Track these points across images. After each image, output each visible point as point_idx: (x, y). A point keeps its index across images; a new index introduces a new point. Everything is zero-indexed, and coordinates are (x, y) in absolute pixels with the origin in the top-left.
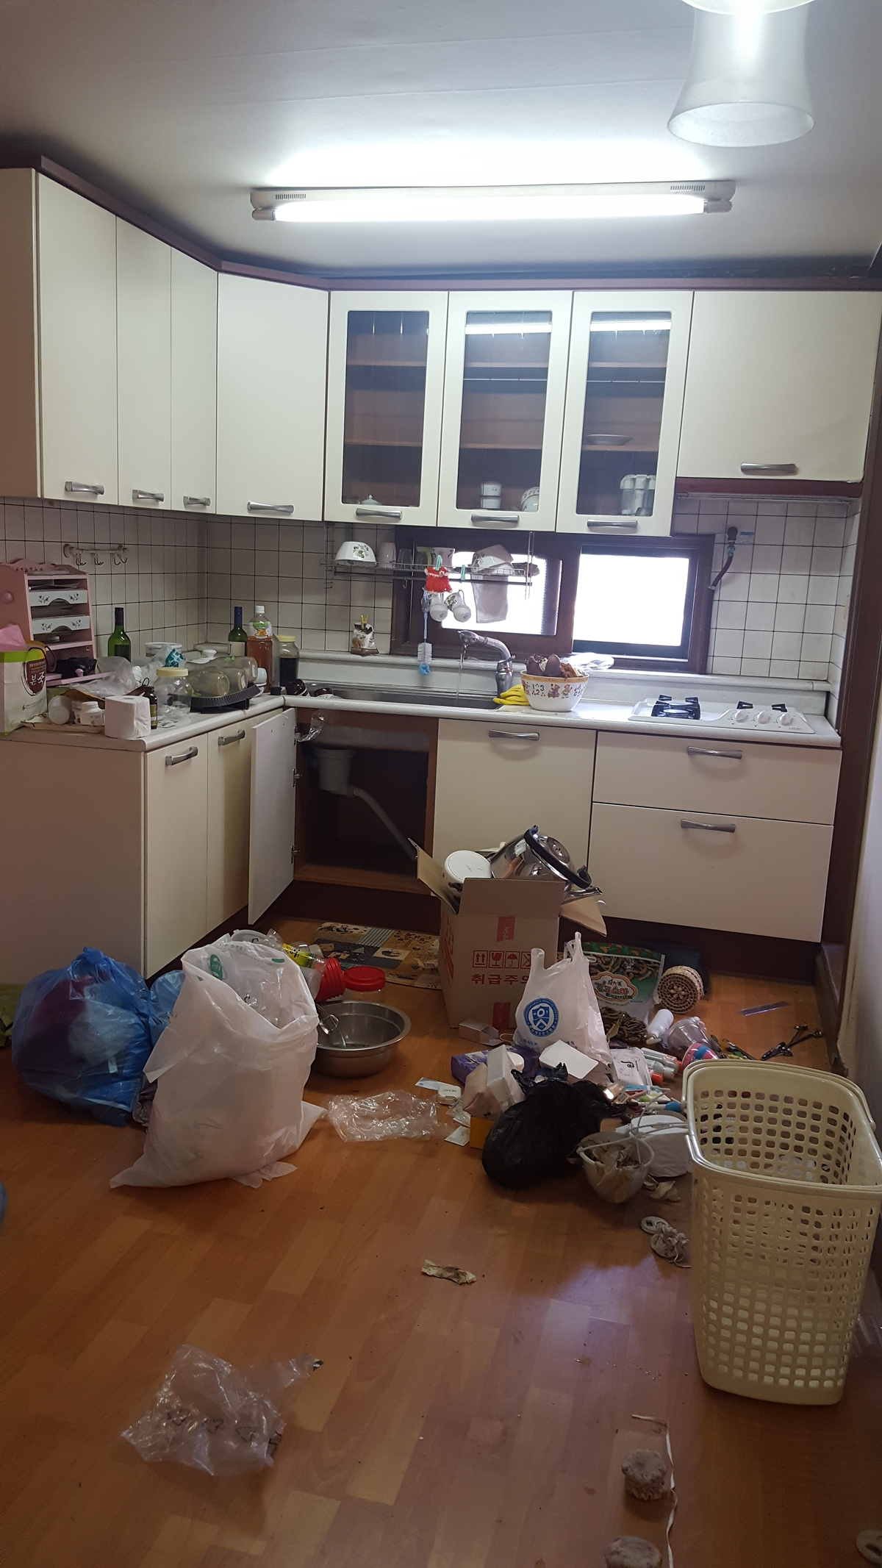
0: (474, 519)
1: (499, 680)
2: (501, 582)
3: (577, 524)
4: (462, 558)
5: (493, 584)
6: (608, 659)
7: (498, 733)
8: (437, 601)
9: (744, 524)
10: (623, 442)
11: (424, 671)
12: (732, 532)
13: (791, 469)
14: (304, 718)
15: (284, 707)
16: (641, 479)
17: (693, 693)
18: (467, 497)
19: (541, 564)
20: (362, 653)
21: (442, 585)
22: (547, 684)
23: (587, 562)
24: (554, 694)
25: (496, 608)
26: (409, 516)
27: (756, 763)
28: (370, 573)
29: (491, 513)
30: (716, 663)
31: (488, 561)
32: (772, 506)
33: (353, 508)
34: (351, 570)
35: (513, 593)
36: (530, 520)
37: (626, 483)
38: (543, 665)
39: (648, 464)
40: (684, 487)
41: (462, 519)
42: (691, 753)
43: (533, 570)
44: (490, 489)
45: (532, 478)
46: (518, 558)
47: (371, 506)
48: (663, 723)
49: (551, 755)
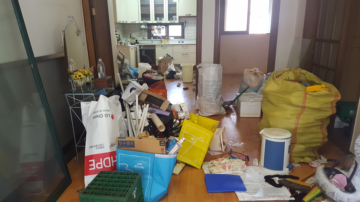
0: (157, 22)
1: (161, 41)
2: (160, 29)
3: (168, 22)
4: (156, 27)
5: (159, 29)
6: (174, 38)
7: (162, 46)
8: (153, 32)
9: (187, 21)
10: (172, 12)
11: (152, 41)
12: (185, 22)
13: (190, 15)
14: (140, 46)
15: (138, 45)
16: (175, 16)
17: (182, 41)
18: (156, 20)
19: (165, 27)
20: (144, 39)
21: (154, 30)
22: (167, 40)
23: (170, 26)
24: (168, 41)
25: (160, 33)
26: (149, 22)
27: (189, 46)
28: (144, 29)
29: (158, 21)
30: (185, 37)
31: (159, 27)
32: (190, 19)
33: (143, 21)
34: (142, 29)
35: (162, 31)
36: (163, 22)
37: (173, 17)
38: (166, 38)
39: (176, 15)
40: (180, 17)
41: (155, 22)
42: (183, 46)
43: (164, 28)
44: (158, 18)
45: (163, 17)
46: (162, 26)
47: (144, 21)
48: (179, 43)
49: (168, 48)
